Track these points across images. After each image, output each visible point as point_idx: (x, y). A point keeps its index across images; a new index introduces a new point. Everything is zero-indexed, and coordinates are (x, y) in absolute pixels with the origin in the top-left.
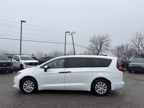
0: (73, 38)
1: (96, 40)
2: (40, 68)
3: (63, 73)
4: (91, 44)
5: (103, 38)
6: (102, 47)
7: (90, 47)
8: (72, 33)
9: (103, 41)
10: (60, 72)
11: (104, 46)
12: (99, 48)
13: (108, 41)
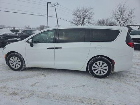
0: (56, 11)
1: (79, 13)
2: (26, 42)
3: (52, 48)
4: (75, 17)
5: (86, 11)
6: (85, 20)
7: (74, 20)
8: (55, 5)
9: (86, 14)
10: (48, 47)
11: (87, 19)
12: (82, 22)
13: (91, 14)
